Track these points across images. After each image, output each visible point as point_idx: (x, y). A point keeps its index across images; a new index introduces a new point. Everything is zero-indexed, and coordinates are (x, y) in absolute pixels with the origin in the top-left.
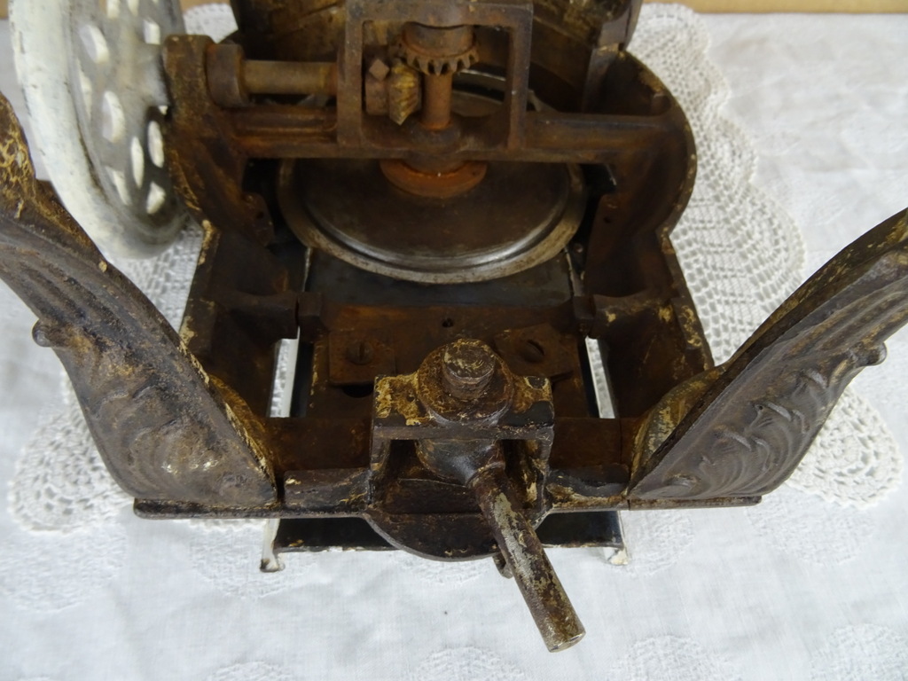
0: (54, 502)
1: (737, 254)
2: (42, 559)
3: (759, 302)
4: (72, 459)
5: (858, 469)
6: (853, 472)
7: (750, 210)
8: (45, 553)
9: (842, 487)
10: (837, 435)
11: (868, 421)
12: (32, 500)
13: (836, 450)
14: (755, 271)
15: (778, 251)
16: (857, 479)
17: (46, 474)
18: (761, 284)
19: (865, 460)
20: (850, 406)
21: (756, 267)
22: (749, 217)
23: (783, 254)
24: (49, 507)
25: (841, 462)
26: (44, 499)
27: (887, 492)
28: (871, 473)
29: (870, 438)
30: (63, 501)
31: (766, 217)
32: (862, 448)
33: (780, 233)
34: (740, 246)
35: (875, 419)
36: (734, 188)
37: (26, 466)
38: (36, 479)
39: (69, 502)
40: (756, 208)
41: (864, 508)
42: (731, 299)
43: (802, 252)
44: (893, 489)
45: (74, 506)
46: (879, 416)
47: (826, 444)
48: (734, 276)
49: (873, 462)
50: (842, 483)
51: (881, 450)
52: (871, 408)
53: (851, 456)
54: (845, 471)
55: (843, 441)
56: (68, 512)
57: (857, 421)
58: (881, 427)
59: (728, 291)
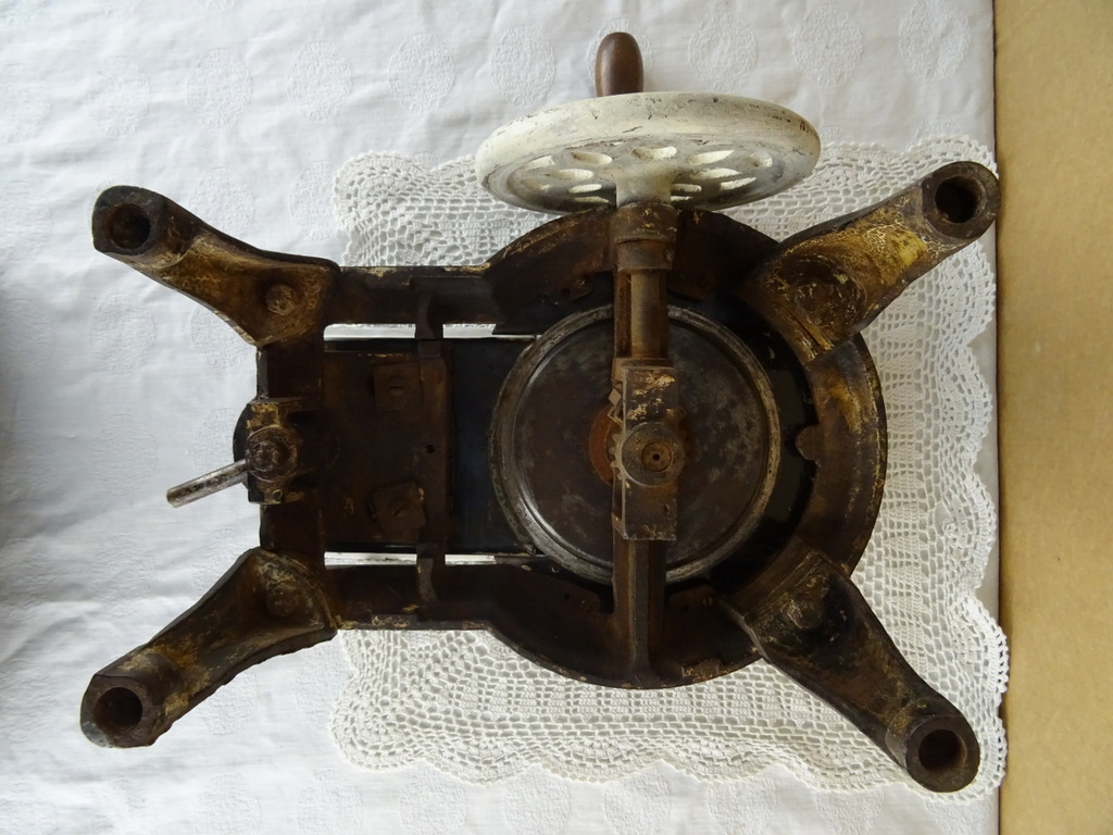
0: (356, 185)
1: (564, 715)
2: (320, 189)
3: (508, 716)
4: (385, 188)
5: (356, 735)
6: (354, 730)
7: (621, 746)
8: (324, 189)
9: (343, 718)
10: (382, 731)
11: (391, 758)
12: (358, 170)
13: (370, 725)
14: (542, 724)
15: (568, 754)
16: (348, 731)
17: (375, 174)
18: (528, 724)
19: (363, 743)
20: (405, 751)
21: (547, 727)
22: (613, 742)
23: (564, 758)
24: (352, 183)
25: (362, 726)
26: (357, 178)
27: (338, 746)
28: (352, 743)
29: (378, 754)
30: (356, 191)
31: (611, 758)
32: (370, 745)
33: (589, 764)
34: (576, 720)
35: (394, 765)
36: (653, 741)
37: (382, 159)
38: (372, 169)
39: (356, 195)
40: (624, 753)
41: (329, 726)
42: (513, 693)
43: (564, 775)
44: (341, 754)
45: (353, 198)
46: (396, 769)
48: (539, 703)
49: (360, 748)
50: (346, 719)
51: (368, 758)
52: (404, 766)
53: (365, 733)
54: (355, 724)
55: (377, 732)
56: (349, 196)
57: (392, 750)
58: (387, 766)
59: (522, 693)
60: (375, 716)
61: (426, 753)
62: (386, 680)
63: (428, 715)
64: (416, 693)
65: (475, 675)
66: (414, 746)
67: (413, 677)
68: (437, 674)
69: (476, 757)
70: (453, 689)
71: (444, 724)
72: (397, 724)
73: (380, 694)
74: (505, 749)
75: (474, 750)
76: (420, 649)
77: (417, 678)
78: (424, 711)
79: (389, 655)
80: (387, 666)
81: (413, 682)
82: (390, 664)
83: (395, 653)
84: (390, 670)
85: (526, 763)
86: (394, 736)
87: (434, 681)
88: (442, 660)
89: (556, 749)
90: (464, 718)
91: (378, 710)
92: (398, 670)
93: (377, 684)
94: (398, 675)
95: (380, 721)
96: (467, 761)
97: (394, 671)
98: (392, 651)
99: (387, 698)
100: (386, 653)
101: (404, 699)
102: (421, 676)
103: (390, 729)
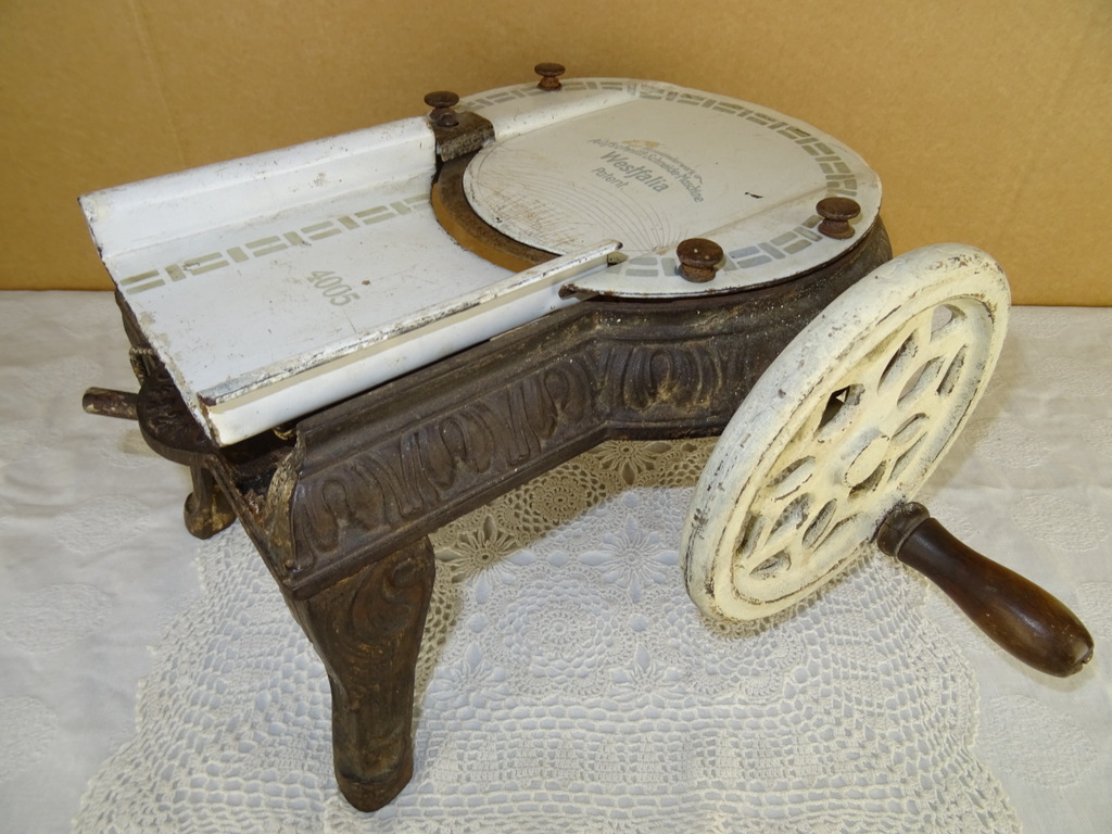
10: (954, 810)
11: (989, 794)
14: (872, 606)
17: (111, 812)
20: (970, 775)
21: (873, 601)
29: (991, 815)
35: (996, 790)
37: (92, 802)
38: (101, 818)
46: (1001, 788)
47: (942, 822)
48: (848, 611)
52: (992, 777)
55: (960, 818)
57: (976, 793)
58: (1003, 802)
59: (841, 628)
60: (938, 823)
61: (961, 744)
62: (881, 809)
63: (907, 744)
64: (884, 762)
65: (835, 683)
66: (956, 761)
67: (862, 767)
68: (849, 733)
69: (941, 680)
70: (862, 712)
71: (913, 722)
72: (936, 787)
73: (903, 816)
74: (918, 647)
75: (933, 684)
76: (821, 760)
77: (861, 762)
78: (903, 750)
79: (842, 807)
80: (859, 808)
81: (870, 767)
82: (856, 802)
83: (838, 797)
84: (863, 803)
85: (924, 622)
86: (954, 790)
87: (858, 736)
88: (827, 727)
89: (897, 593)
90: (895, 697)
91: (927, 819)
92: (860, 790)
93: (891, 822)
94: (867, 791)
95: (942, 814)
96: (949, 692)
97: (862, 796)
98: (834, 801)
99: (904, 803)
100: (841, 811)
101: (897, 777)
102: (856, 757)
103: (948, 798)
